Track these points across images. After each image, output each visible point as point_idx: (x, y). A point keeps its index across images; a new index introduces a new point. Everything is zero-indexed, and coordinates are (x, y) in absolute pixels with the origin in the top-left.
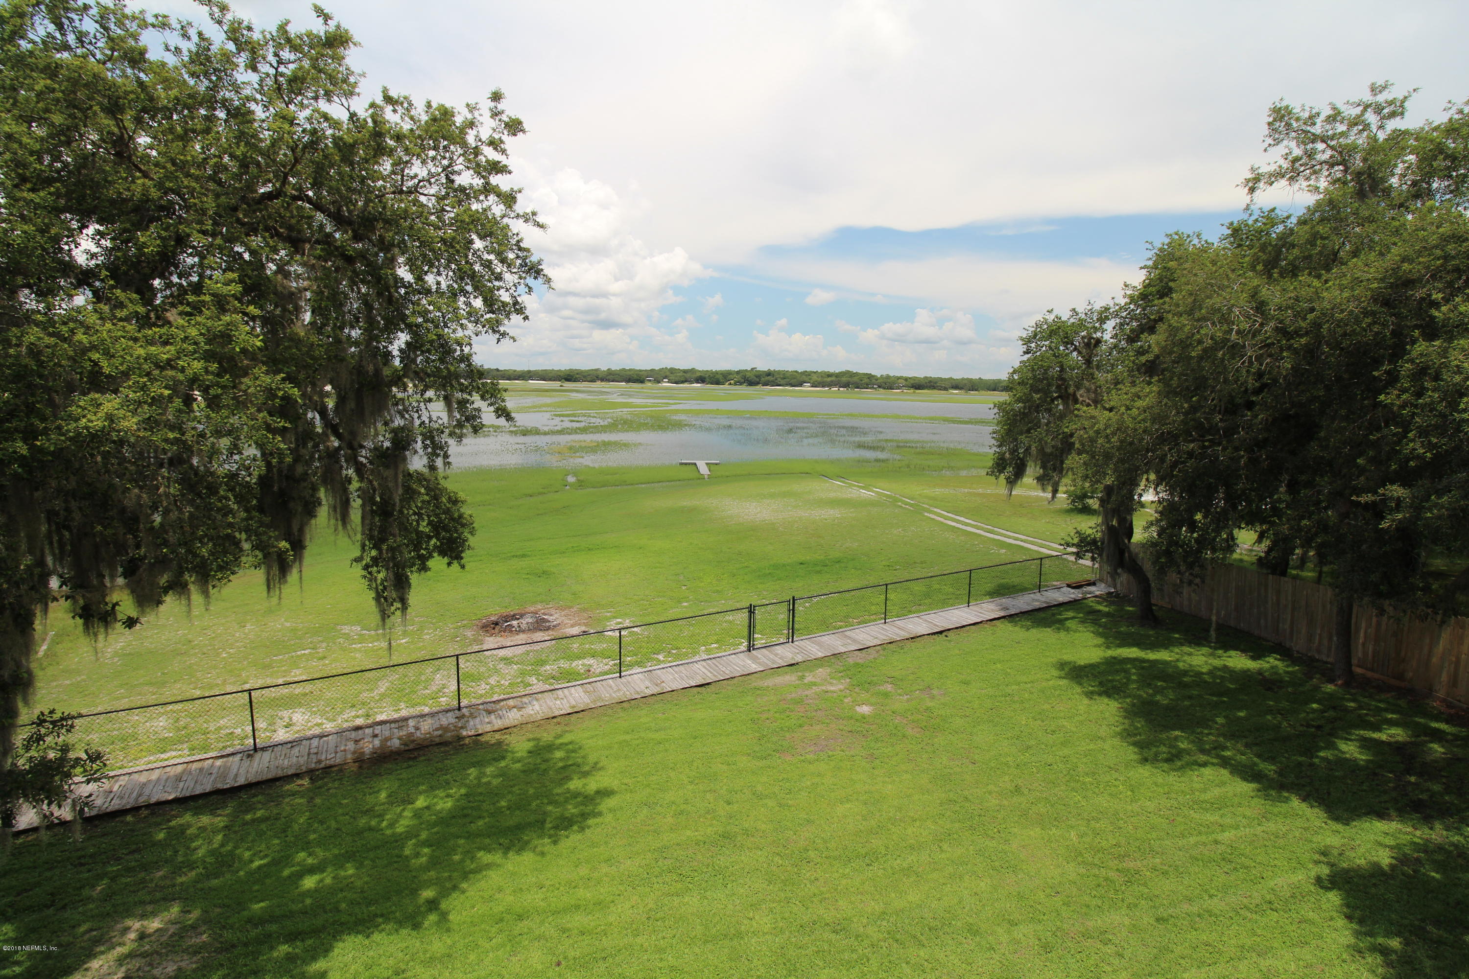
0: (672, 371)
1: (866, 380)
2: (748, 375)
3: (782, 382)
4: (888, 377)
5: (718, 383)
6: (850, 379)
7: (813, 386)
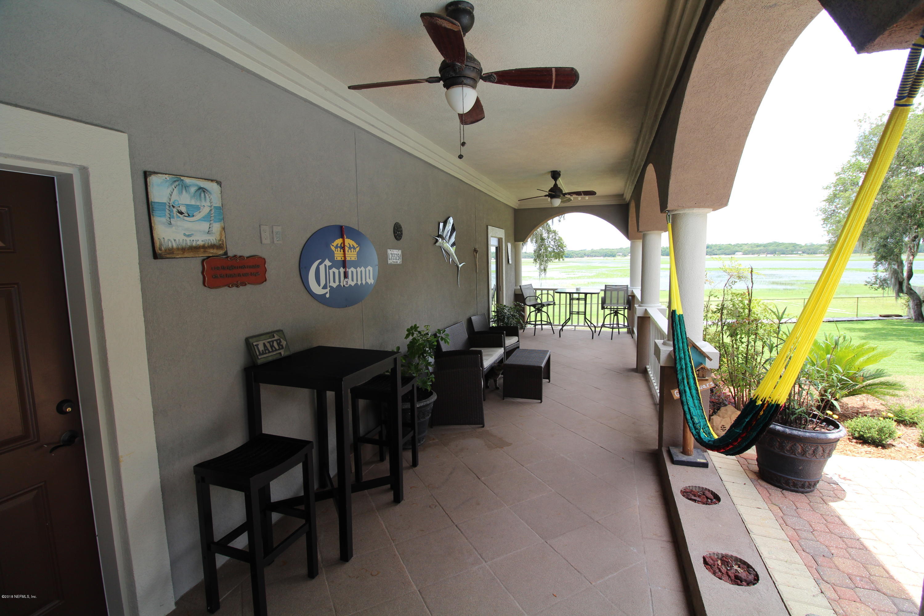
1: (791, 248)
3: (718, 252)
4: (812, 245)
6: (776, 248)
7: (743, 254)
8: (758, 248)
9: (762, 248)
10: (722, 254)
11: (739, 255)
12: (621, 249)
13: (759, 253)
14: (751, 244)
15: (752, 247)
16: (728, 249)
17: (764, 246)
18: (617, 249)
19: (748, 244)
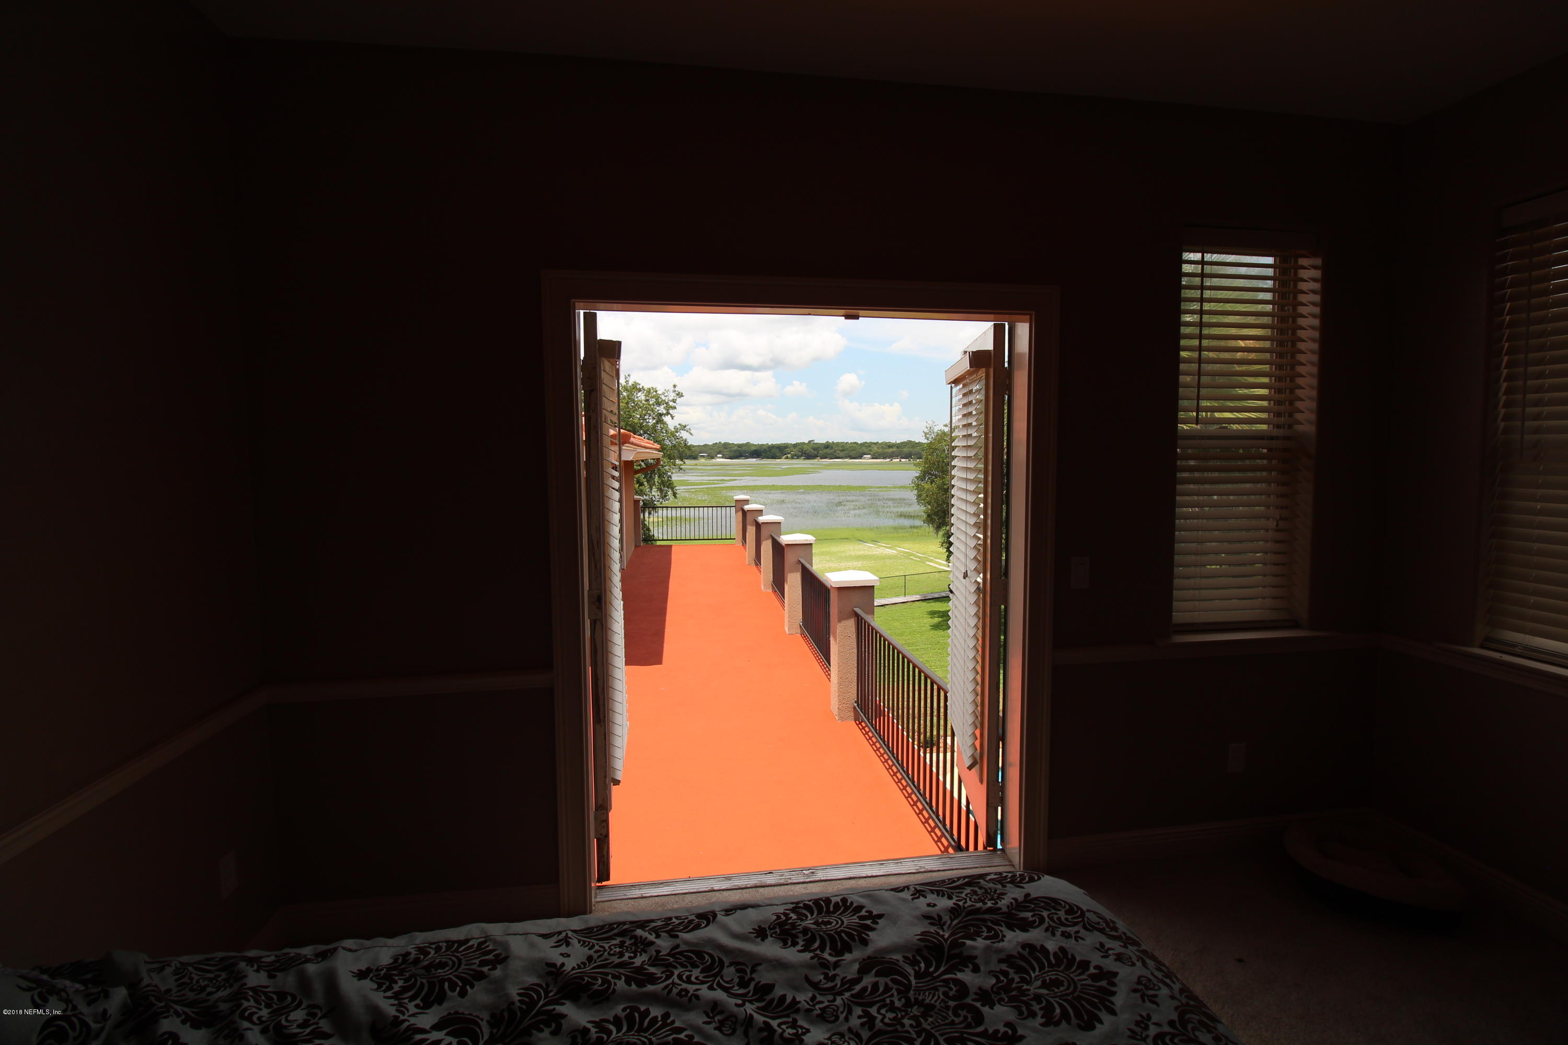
0: (726, 445)
2: (805, 447)
5: (774, 457)
6: (912, 449)
7: (873, 458)
8: (890, 450)
9: (894, 449)
10: (846, 457)
11: (867, 459)
12: (705, 446)
13: (891, 456)
14: (882, 443)
15: (882, 448)
16: (853, 450)
17: (897, 447)
18: (699, 446)
19: (878, 442)
